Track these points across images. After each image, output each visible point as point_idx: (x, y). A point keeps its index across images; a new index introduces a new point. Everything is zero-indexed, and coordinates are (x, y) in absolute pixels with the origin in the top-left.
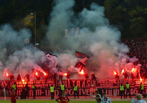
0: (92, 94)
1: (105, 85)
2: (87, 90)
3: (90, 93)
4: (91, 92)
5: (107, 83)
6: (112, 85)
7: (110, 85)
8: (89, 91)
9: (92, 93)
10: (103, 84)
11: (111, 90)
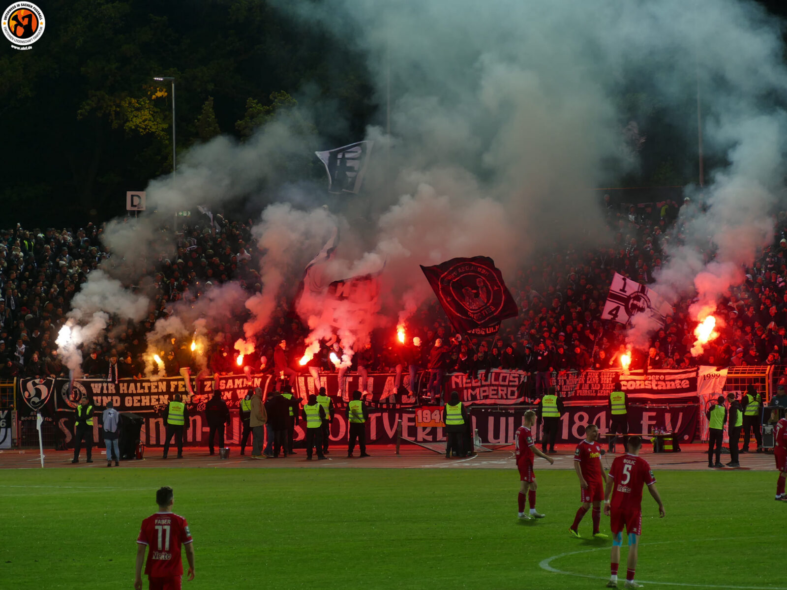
0: (428, 434)
1: (482, 394)
2: (405, 416)
3: (420, 430)
4: (424, 429)
5: (493, 383)
6: (513, 393)
7: (504, 393)
8: (412, 424)
9: (428, 430)
10: (477, 390)
11: (511, 420)
